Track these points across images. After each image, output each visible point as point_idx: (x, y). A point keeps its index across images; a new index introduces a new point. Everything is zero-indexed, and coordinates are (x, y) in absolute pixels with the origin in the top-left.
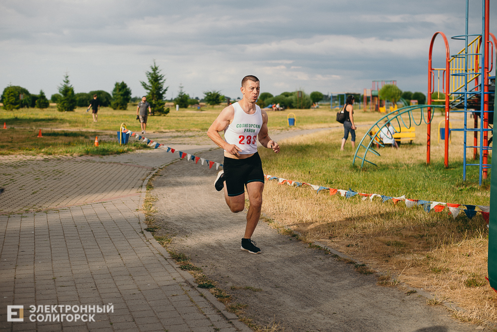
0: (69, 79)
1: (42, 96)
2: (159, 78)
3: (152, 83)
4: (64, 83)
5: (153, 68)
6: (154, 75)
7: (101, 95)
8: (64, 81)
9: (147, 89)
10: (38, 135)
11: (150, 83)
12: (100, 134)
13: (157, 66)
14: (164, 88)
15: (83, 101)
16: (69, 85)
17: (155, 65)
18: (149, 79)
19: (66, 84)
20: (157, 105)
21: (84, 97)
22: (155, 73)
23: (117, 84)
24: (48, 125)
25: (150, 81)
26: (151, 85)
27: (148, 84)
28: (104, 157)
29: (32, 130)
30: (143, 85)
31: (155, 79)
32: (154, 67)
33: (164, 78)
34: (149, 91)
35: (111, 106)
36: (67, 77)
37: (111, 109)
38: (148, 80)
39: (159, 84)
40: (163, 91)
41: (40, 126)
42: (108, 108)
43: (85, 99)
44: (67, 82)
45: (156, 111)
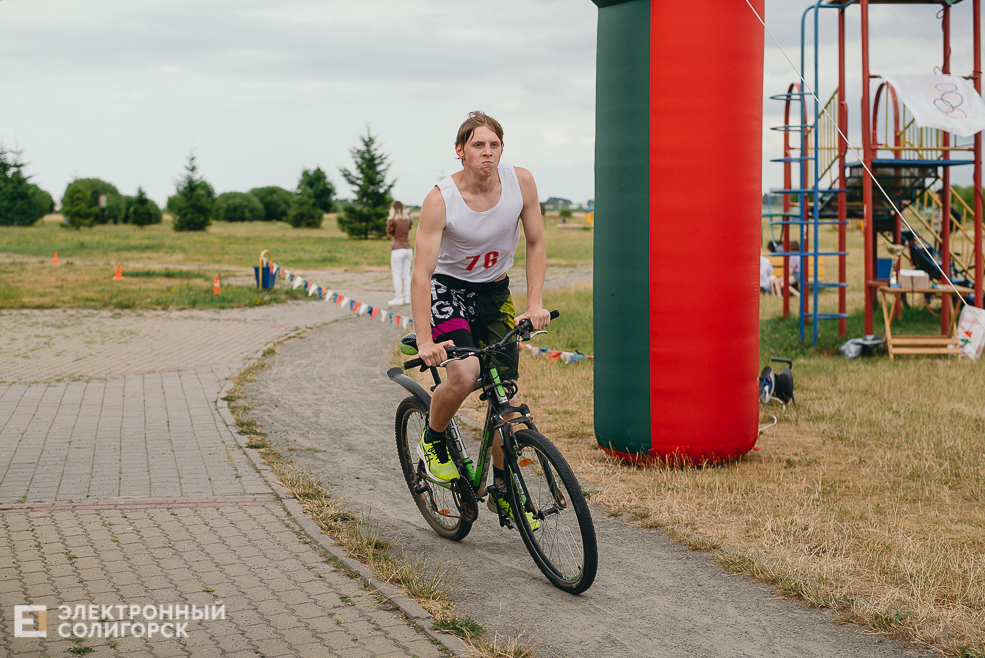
0: (196, 163)
1: (142, 200)
2: (377, 161)
3: (362, 171)
4: (186, 173)
5: (364, 141)
6: (367, 156)
7: (275, 196)
8: (187, 168)
9: (352, 183)
10: (114, 275)
11: (359, 171)
12: (238, 274)
13: (372, 136)
14: (388, 181)
15: (236, 209)
16: (196, 177)
17: (369, 134)
18: (357, 163)
19: (190, 173)
20: (374, 218)
21: (238, 201)
22: (369, 151)
23: (306, 174)
24: (142, 258)
25: (359, 167)
26: (361, 176)
27: (356, 173)
28: (223, 312)
29: (106, 267)
30: (345, 175)
31: (369, 165)
32: (367, 139)
33: (387, 162)
34: (356, 188)
35: (287, 221)
36: (193, 159)
37: (287, 226)
38: (355, 166)
39: (378, 173)
40: (385, 188)
41: (126, 259)
42: (279, 224)
43: (241, 205)
44: (193, 169)
45: (371, 230)
